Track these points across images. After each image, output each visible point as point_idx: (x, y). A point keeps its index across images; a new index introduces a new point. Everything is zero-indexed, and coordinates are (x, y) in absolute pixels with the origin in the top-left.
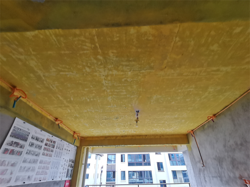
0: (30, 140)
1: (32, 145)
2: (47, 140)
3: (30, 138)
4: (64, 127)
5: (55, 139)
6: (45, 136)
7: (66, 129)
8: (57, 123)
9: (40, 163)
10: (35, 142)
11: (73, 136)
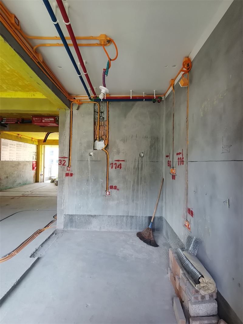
0: (9, 146)
1: (11, 147)
2: (17, 144)
3: (9, 144)
4: (24, 137)
5: (21, 143)
6: (15, 142)
7: (26, 138)
8: (19, 136)
9: (17, 154)
10: (11, 146)
11: (32, 140)
